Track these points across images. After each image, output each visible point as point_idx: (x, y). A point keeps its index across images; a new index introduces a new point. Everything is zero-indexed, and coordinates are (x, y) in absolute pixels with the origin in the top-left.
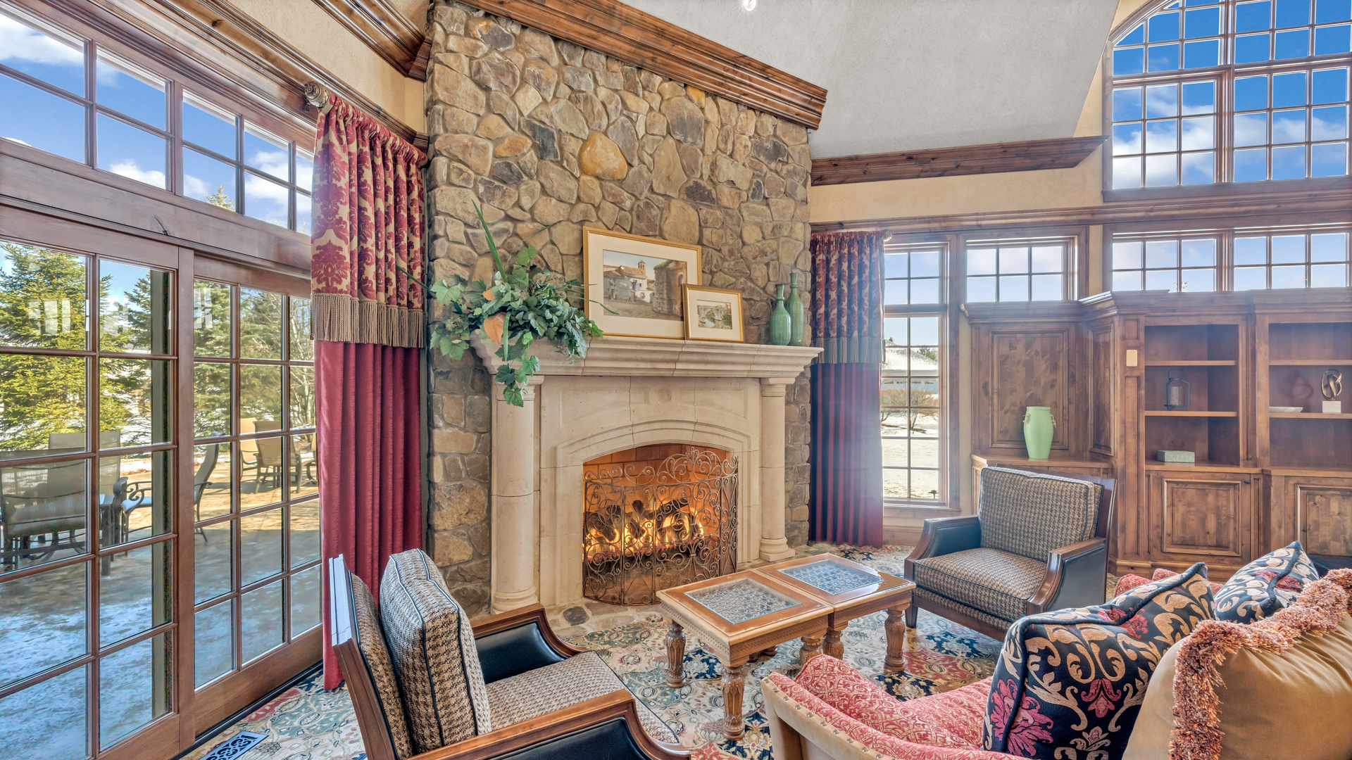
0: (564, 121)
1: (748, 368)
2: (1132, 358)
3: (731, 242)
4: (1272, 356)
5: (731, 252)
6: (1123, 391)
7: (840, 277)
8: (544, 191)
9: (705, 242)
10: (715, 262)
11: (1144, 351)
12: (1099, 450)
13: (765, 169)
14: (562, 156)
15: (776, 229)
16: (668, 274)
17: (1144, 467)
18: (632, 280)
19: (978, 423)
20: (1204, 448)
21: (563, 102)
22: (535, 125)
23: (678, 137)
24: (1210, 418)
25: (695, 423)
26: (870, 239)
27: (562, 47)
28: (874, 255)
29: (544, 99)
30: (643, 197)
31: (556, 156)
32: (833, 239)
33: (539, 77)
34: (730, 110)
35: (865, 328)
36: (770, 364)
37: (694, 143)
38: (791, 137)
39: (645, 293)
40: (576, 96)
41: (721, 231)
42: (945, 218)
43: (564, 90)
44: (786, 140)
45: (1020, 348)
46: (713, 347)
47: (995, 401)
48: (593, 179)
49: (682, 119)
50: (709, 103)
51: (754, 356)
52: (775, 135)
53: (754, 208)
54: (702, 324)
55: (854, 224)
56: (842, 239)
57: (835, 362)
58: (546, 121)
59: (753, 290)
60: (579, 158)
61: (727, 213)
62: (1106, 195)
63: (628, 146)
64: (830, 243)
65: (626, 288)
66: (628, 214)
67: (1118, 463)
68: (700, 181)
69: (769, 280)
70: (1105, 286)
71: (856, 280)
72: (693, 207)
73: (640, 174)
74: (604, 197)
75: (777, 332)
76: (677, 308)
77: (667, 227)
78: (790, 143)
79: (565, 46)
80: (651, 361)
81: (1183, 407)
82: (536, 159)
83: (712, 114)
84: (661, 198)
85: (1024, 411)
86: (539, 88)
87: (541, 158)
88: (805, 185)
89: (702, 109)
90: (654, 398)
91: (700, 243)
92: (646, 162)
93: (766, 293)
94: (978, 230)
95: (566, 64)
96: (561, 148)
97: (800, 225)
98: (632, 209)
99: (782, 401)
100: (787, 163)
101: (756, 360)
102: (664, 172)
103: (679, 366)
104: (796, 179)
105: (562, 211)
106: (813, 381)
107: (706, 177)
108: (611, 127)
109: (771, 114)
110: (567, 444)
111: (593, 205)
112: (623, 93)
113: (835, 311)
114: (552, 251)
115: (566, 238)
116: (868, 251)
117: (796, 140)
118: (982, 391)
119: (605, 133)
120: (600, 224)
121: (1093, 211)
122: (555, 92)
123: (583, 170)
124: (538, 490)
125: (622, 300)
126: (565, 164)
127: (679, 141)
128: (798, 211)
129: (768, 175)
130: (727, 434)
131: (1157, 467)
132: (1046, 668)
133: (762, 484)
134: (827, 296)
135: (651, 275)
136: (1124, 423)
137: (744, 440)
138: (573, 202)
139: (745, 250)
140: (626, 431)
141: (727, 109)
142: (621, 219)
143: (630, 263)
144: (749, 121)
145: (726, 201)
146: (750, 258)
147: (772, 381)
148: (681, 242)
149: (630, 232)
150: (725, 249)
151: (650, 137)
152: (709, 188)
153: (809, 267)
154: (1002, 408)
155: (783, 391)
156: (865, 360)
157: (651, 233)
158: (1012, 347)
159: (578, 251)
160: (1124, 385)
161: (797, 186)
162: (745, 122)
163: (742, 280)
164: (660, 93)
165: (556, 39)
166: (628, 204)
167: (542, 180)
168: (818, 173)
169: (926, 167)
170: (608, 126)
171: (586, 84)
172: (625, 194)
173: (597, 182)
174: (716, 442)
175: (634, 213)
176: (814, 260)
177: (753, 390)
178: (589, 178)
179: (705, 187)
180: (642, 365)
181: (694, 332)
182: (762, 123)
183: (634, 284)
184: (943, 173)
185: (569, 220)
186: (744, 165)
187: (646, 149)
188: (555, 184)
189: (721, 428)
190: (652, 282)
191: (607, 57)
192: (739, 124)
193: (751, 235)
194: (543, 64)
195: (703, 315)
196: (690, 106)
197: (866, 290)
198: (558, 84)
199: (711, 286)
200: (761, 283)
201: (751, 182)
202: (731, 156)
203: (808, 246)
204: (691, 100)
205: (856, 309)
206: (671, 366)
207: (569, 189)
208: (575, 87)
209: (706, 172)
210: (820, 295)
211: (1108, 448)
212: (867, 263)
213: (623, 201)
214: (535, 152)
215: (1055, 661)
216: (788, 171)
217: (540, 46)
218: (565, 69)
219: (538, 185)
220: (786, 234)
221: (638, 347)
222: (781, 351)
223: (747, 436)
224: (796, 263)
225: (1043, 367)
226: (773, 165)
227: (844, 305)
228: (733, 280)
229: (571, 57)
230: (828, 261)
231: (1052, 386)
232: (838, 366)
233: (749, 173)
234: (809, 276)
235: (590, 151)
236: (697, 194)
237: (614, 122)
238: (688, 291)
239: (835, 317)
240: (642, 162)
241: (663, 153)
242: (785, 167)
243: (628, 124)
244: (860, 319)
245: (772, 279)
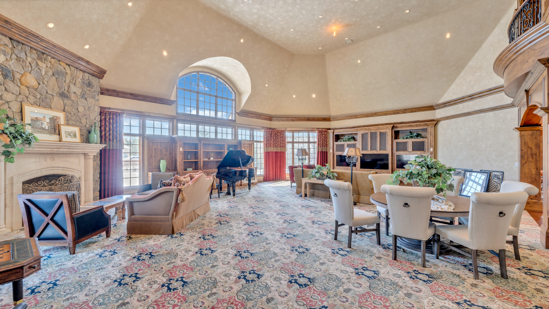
0: (14, 67)
1: (82, 150)
2: (181, 149)
3: (74, 111)
4: (203, 149)
5: (74, 114)
6: (180, 156)
7: (109, 124)
8: (6, 89)
9: (66, 111)
10: (69, 117)
11: (184, 148)
12: (175, 169)
13: (86, 89)
14: (14, 79)
15: (89, 108)
16: (54, 120)
17: (183, 171)
18: (41, 122)
19: (149, 164)
20: (194, 167)
21: (14, 61)
22: (3, 67)
23: (57, 77)
24: (195, 161)
25: (63, 168)
26: (119, 114)
27: (14, 42)
28: (121, 119)
29: (7, 59)
30: (44, 95)
31: (11, 78)
32: (107, 112)
33: (5, 51)
34: (74, 70)
35: (118, 139)
36: (89, 149)
37: (62, 79)
38: (94, 81)
39: (46, 126)
40: (18, 59)
41: (71, 108)
42: (141, 112)
43: (14, 56)
44: (92, 81)
45: (159, 146)
46: (72, 144)
47: (153, 159)
48: (25, 87)
49: (58, 71)
50: (67, 67)
51: (85, 147)
52: (88, 79)
53: (82, 101)
54: (67, 137)
55: (114, 109)
56: (110, 113)
57: (108, 148)
58: (8, 67)
59: (82, 126)
60: (20, 80)
61: (73, 102)
62: (177, 113)
63: (39, 78)
64: (106, 113)
65: (39, 125)
66: (38, 100)
67: (179, 171)
68: (64, 91)
69: (87, 123)
70: (177, 134)
71: (115, 125)
72: (62, 99)
73: (43, 87)
74: (29, 94)
75: (91, 139)
76: (57, 131)
77: (53, 105)
78: (93, 82)
79: (15, 42)
80: (51, 148)
81: (190, 159)
82: (3, 79)
83: (68, 71)
84: (50, 95)
85: (160, 161)
86: (5, 55)
87: (5, 78)
88: (98, 95)
89: (65, 69)
90: (48, 160)
91: (64, 111)
92: (45, 84)
93: (86, 127)
94: (149, 116)
95: (14, 47)
96: (13, 76)
97: (97, 107)
98: (40, 98)
99: (92, 160)
100: (93, 88)
101: (86, 148)
102: (51, 87)
103: (60, 150)
104: (95, 93)
105: (13, 97)
106: (101, 154)
107: (66, 90)
108: (33, 71)
109: (88, 73)
110: (17, 176)
111: (26, 96)
112: (37, 60)
113: (108, 134)
114: (10, 110)
115: (15, 107)
116: (119, 117)
117: (95, 82)
118: (150, 157)
119: (30, 73)
120: (28, 103)
121: (174, 116)
122: (11, 57)
123: (21, 84)
124: (5, 192)
125: (37, 128)
126: (15, 82)
127: (57, 78)
128: (96, 103)
129: (87, 91)
130: (73, 171)
131: (185, 171)
132: (163, 185)
133: (85, 186)
134: (105, 129)
135: (48, 121)
136: (180, 163)
137: (80, 172)
138: (18, 94)
139: (79, 114)
140: (39, 171)
141: (73, 70)
142: (36, 101)
143: (40, 116)
144: (80, 74)
145: (73, 98)
146: (81, 116)
147: (89, 154)
148: (58, 110)
149: (39, 106)
150: (72, 113)
151: (46, 75)
152: (67, 94)
153: (99, 120)
154: (155, 160)
155: (92, 157)
156: (118, 148)
157: (47, 107)
158: (157, 146)
159: (20, 111)
160: (180, 155)
161: (96, 95)
162: (79, 74)
163: (78, 123)
164: (50, 62)
165: (11, 39)
166: (39, 97)
167: (6, 86)
168: (102, 91)
169: (136, 97)
170: (31, 70)
171: (23, 55)
172: (38, 93)
173: (27, 88)
174: (70, 173)
175: (40, 100)
176: (101, 118)
177: (82, 158)
178: (24, 87)
179: (65, 94)
180: (48, 150)
181: (64, 139)
182: (85, 75)
183: (42, 123)
184: (140, 100)
185: (16, 100)
186: (79, 87)
187: (45, 79)
188: (11, 88)
189: (72, 169)
190: (48, 123)
191: (31, 48)
192: (77, 75)
193: (81, 109)
194: (6, 47)
195: (67, 134)
196: (61, 67)
197: (118, 129)
198: (12, 54)
199: (68, 124)
200: (84, 124)
201: (81, 93)
202: (74, 84)
203: (99, 113)
204: (60, 65)
205: (115, 133)
206: (58, 150)
207: (17, 90)
208: (19, 56)
209: (66, 89)
210: (103, 128)
211: (177, 168)
212: (118, 121)
213: (37, 96)
214: (2, 76)
215: (164, 184)
216: (93, 91)
217: (5, 40)
218: (14, 49)
219: (4, 88)
220: (92, 109)
221: (49, 144)
222: (92, 145)
223: (81, 171)
224: (95, 118)
225: (164, 151)
226: (88, 89)
227: (111, 132)
228: (75, 123)
229: (17, 46)
230: (105, 119)
231: (166, 155)
232: (109, 150)
233: (81, 90)
234: (99, 122)
235: (25, 78)
236: (63, 95)
237: (33, 70)
238: (61, 126)
239: (108, 135)
240: (44, 83)
241: (51, 81)
242: (92, 89)
243: (39, 70)
244: (116, 136)
245: (88, 123)
